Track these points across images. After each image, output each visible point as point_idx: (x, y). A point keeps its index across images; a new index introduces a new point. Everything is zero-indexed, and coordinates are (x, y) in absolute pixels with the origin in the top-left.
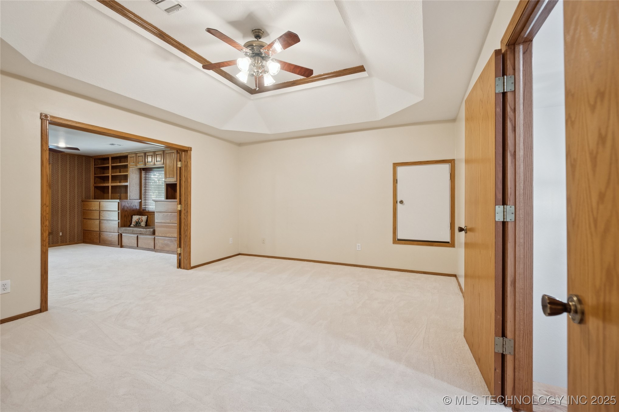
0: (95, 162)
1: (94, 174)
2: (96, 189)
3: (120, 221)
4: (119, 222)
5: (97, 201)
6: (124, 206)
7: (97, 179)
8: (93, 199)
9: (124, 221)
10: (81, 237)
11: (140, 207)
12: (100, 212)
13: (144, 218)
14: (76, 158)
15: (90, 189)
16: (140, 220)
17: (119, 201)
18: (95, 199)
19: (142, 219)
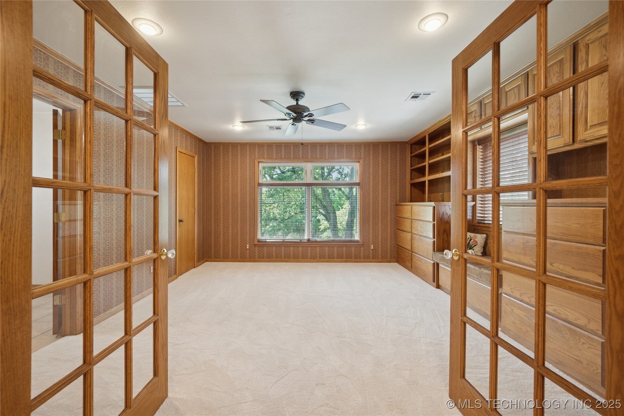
0: (411, 149)
1: (410, 167)
2: (413, 187)
3: (437, 240)
4: (434, 241)
5: (410, 205)
6: (443, 213)
7: (414, 173)
8: (409, 202)
9: (443, 240)
10: (395, 254)
11: (473, 217)
12: (412, 222)
13: (480, 238)
14: (389, 147)
15: (405, 189)
16: (472, 241)
17: (434, 205)
18: (411, 202)
19: (476, 240)
